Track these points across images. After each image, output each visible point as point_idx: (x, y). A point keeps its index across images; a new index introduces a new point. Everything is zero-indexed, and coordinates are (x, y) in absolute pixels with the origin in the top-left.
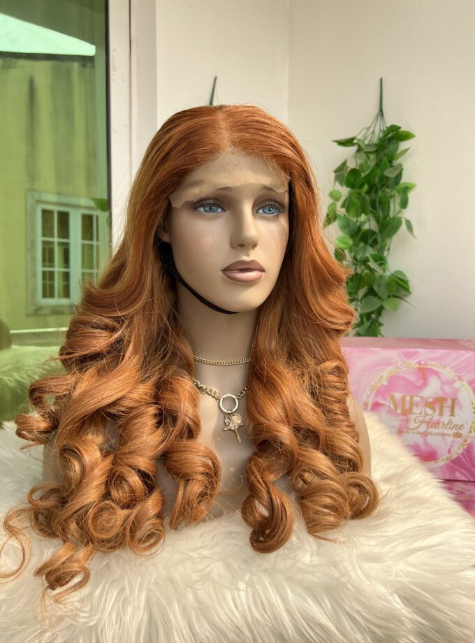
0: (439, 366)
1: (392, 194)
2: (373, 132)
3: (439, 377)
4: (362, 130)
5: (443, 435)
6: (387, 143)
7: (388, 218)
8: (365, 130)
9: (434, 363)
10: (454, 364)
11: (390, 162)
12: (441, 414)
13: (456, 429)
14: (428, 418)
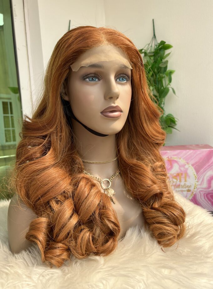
0: (177, 158)
1: (164, 76)
2: (151, 46)
3: (178, 164)
4: (146, 45)
5: (182, 191)
6: (159, 51)
8: (147, 45)
9: (175, 157)
10: (184, 157)
11: (161, 60)
12: (180, 181)
13: (188, 188)
14: (174, 183)
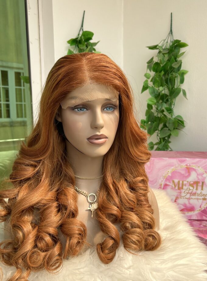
0: (196, 166)
1: (176, 75)
2: (167, 42)
5: (198, 199)
6: (174, 48)
7: (174, 88)
8: (163, 41)
11: (176, 59)
12: (197, 189)
13: (204, 196)
14: (190, 191)
